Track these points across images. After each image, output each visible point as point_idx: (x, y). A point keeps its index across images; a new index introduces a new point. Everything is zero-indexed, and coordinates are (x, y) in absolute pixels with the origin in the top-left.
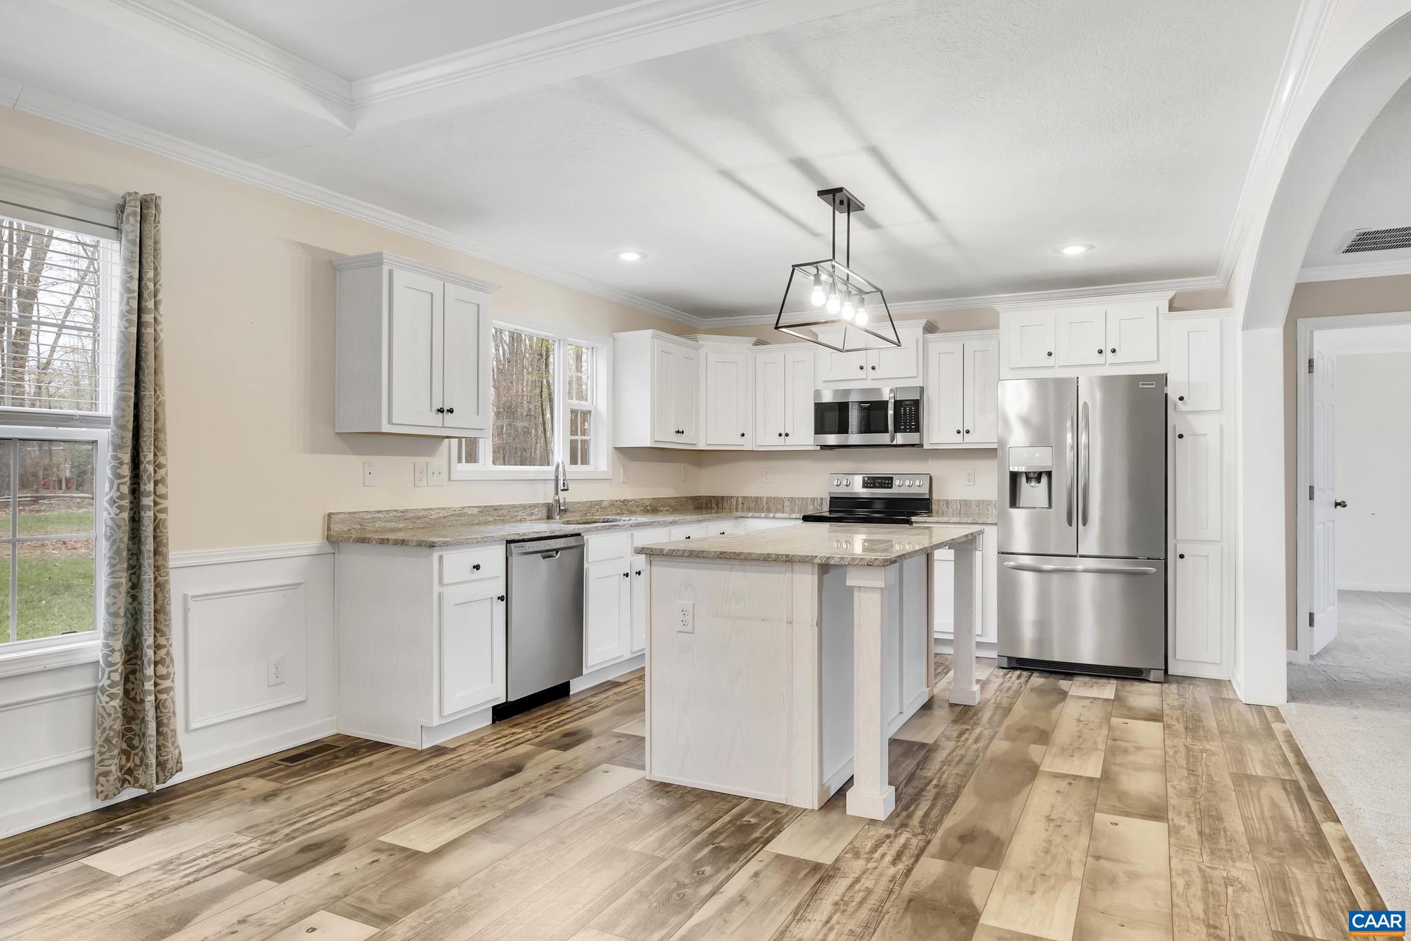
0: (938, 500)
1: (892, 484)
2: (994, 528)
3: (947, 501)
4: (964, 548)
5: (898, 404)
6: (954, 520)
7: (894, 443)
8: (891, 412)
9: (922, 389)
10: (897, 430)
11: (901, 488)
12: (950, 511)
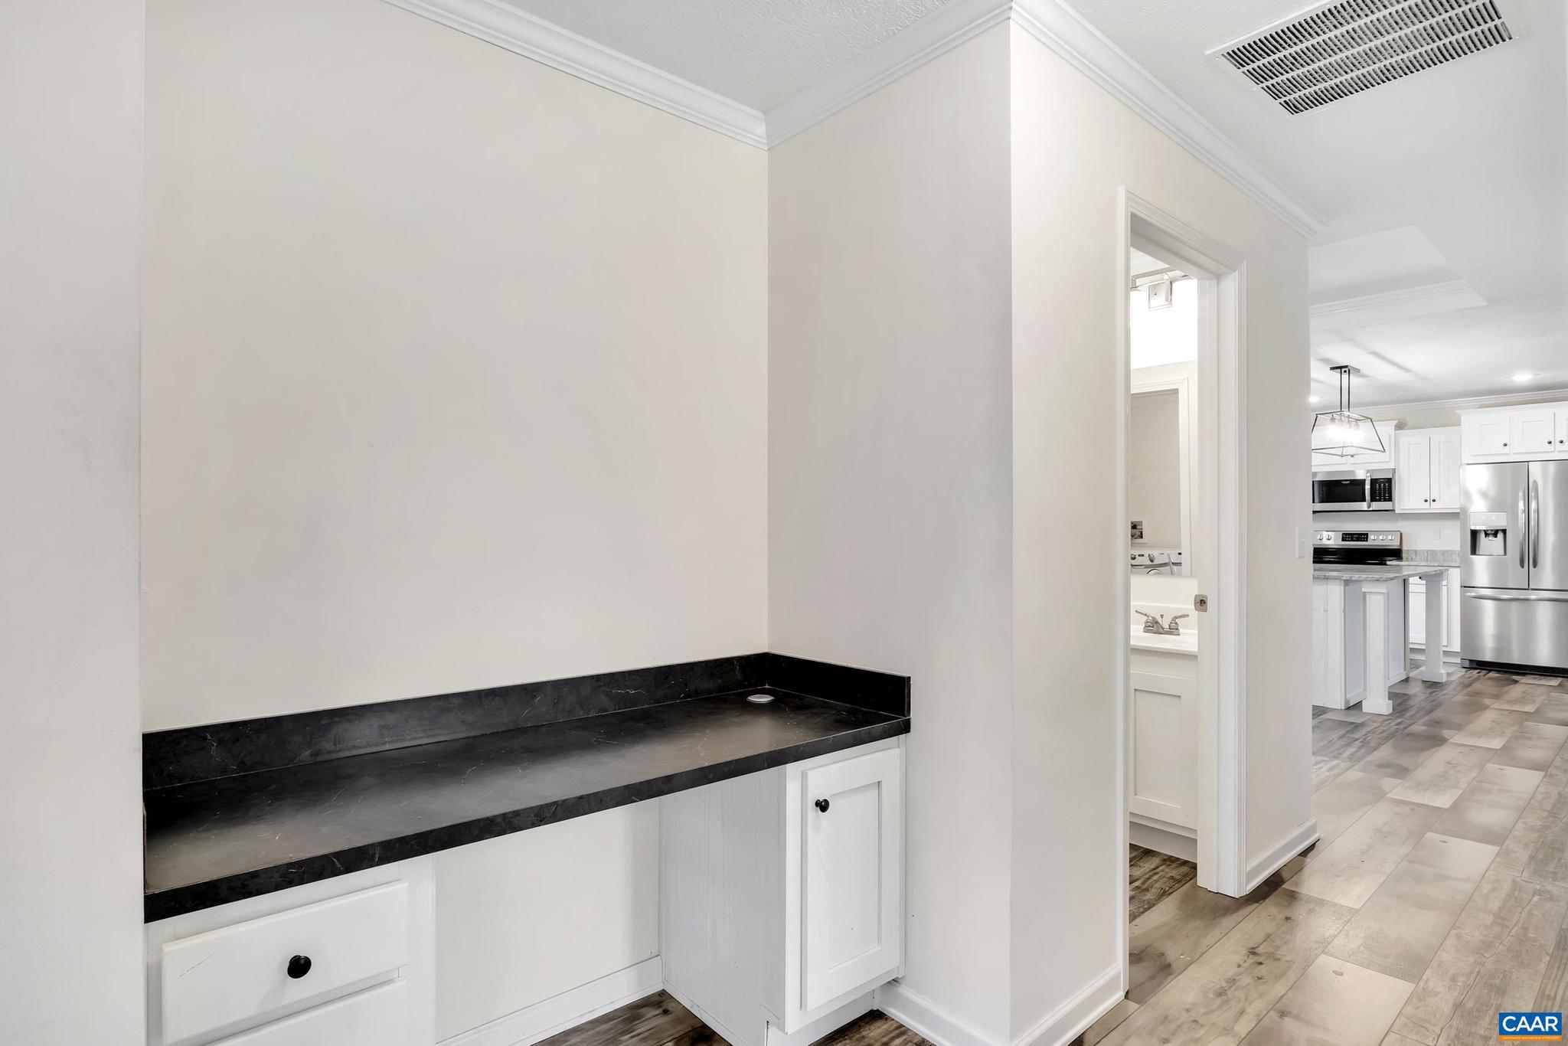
0: (1408, 550)
1: (1367, 538)
2: (1458, 570)
3: (1416, 552)
4: (1433, 580)
5: (1373, 482)
6: (1423, 564)
7: (1371, 509)
8: (1368, 487)
9: (1394, 471)
10: (1373, 499)
11: (1374, 541)
12: (1418, 558)
